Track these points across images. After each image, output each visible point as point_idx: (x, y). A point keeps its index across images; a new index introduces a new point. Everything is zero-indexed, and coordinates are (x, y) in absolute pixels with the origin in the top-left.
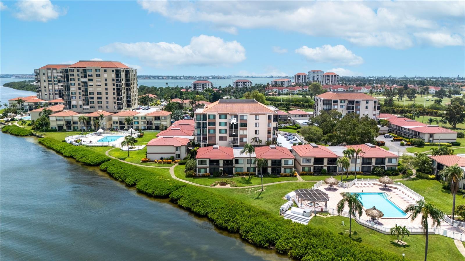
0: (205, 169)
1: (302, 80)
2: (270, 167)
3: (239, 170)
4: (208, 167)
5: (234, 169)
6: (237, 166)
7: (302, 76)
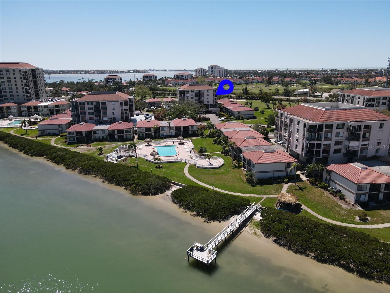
0: (74, 138)
1: (202, 73)
2: (116, 135)
3: (97, 137)
4: (75, 137)
5: (93, 137)
6: (95, 135)
7: (202, 71)
